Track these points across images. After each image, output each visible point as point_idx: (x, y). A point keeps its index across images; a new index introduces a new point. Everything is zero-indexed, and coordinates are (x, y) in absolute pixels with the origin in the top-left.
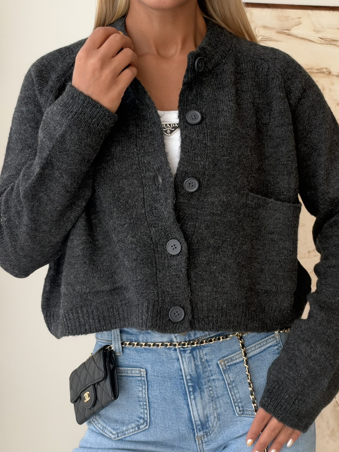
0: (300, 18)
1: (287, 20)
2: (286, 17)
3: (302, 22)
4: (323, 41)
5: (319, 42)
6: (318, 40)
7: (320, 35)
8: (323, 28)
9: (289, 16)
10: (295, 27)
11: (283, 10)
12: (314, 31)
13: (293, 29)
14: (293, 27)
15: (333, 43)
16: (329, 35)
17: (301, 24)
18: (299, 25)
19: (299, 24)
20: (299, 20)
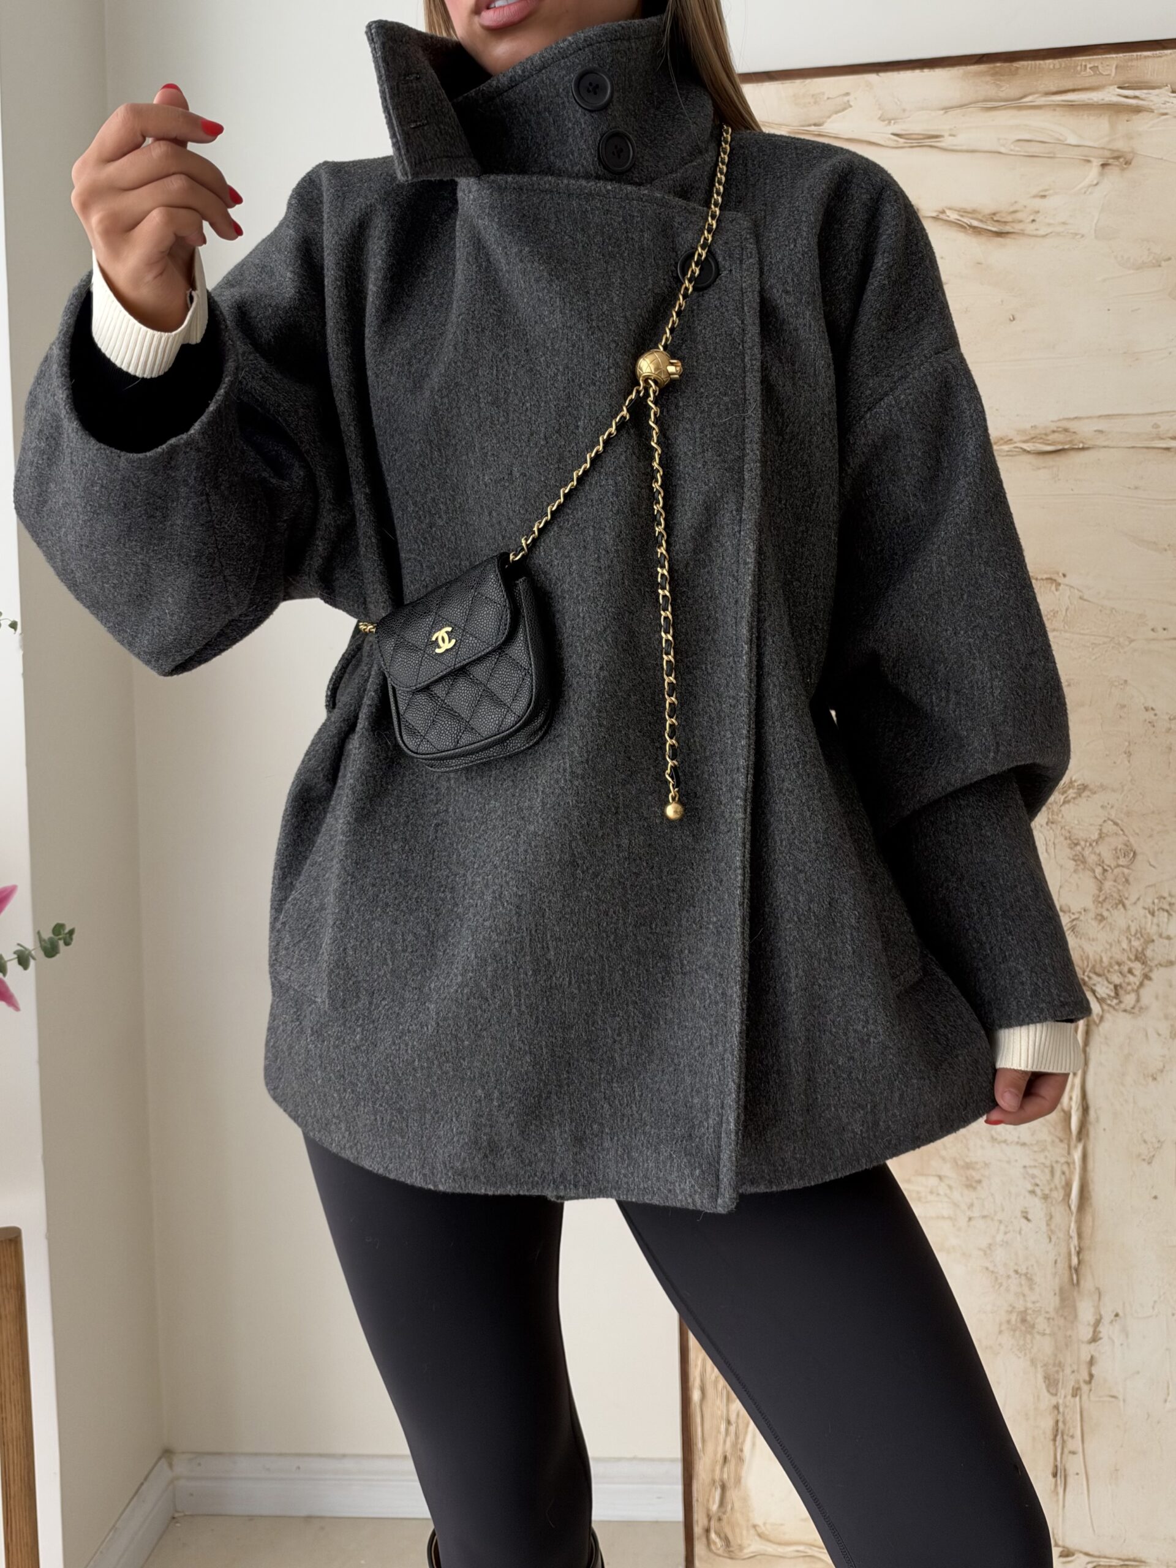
0: (847, 94)
1: (815, 103)
2: (813, 96)
3: (851, 103)
4: (901, 140)
5: (893, 144)
6: (889, 139)
7: (897, 128)
8: (904, 110)
9: (823, 94)
10: (835, 116)
11: (808, 81)
12: (882, 119)
13: (829, 120)
14: (829, 117)
15: (928, 142)
16: (917, 125)
17: (851, 106)
18: (844, 109)
19: (847, 106)
20: (846, 99)
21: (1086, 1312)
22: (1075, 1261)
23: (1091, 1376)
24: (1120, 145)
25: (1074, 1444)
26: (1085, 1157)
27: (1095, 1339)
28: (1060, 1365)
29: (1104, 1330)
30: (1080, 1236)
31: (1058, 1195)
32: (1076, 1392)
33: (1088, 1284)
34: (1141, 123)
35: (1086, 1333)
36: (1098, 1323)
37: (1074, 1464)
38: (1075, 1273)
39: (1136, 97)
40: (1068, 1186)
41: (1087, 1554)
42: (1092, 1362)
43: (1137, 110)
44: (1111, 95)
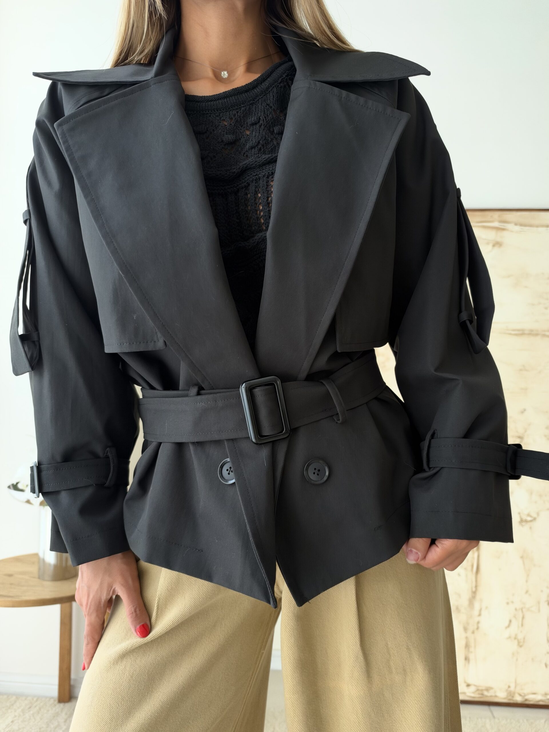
21: (477, 605)
22: (474, 589)
23: (478, 628)
24: (499, 240)
25: (472, 649)
26: (479, 556)
27: (480, 615)
28: (468, 624)
29: (483, 613)
30: (476, 581)
31: (470, 568)
32: (473, 632)
33: (478, 597)
34: (505, 233)
35: (476, 612)
36: (480, 610)
37: (471, 656)
38: (474, 593)
39: (504, 226)
40: (472, 566)
41: (475, 685)
42: (478, 623)
43: (503, 229)
44: (496, 224)
